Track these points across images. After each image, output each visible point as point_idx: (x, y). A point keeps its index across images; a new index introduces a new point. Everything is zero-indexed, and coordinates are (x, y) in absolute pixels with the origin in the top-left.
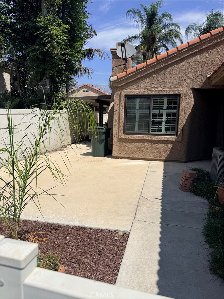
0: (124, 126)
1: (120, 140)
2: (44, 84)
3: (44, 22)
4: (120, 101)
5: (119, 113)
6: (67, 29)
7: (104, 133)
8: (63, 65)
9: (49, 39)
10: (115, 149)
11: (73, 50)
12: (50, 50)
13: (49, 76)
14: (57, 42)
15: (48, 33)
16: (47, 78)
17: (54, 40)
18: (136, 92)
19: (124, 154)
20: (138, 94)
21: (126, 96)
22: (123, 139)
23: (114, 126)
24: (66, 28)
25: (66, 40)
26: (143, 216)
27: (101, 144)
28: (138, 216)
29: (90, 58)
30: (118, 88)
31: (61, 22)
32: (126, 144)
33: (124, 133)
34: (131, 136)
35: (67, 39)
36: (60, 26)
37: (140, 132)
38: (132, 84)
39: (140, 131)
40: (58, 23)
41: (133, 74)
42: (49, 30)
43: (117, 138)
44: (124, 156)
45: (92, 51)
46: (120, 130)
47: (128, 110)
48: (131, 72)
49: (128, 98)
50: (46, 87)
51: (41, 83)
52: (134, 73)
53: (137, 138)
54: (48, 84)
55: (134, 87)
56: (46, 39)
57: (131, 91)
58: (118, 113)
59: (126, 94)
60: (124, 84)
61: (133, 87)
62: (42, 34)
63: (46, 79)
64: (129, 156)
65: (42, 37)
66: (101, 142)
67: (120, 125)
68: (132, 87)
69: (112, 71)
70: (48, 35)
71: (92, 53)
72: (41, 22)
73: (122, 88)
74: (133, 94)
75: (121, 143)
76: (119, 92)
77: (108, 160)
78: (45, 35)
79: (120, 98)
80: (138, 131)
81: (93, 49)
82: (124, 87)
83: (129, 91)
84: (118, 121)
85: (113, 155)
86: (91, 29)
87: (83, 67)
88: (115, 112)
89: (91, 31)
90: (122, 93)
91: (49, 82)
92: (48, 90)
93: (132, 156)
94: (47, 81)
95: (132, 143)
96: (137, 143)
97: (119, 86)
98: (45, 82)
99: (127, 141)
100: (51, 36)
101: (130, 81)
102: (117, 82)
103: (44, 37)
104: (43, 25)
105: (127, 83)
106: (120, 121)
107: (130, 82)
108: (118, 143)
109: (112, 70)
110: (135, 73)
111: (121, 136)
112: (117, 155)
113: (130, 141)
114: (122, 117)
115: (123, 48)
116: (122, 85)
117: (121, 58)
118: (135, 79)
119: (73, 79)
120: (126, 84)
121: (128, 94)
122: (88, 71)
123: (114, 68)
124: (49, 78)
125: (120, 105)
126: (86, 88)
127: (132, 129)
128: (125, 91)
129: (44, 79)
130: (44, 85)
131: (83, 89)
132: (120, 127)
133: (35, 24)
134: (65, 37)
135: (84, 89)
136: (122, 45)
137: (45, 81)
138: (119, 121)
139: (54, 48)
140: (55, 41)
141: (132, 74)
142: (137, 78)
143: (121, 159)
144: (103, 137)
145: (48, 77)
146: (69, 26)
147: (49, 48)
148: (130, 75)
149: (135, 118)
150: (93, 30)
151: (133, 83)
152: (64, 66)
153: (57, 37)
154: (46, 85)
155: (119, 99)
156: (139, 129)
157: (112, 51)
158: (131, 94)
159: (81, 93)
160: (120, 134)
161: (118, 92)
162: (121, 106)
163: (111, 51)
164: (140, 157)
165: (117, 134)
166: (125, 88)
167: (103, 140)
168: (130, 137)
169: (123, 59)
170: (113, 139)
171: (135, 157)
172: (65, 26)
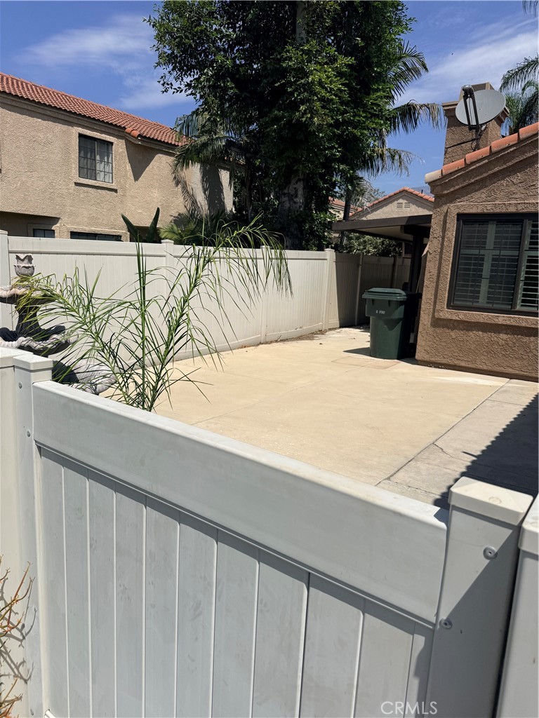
0: (449, 291)
1: (437, 323)
2: (292, 192)
3: (297, 59)
4: (444, 230)
5: (441, 258)
6: (348, 66)
7: (401, 303)
8: (336, 148)
9: (306, 93)
10: (423, 343)
11: (361, 113)
12: (304, 119)
13: (304, 174)
14: (322, 99)
15: (303, 81)
16: (299, 180)
17: (315, 94)
18: (489, 208)
19: (446, 357)
20: (492, 211)
21: (460, 216)
22: (444, 320)
23: (424, 289)
24: (346, 65)
25: (345, 91)
26: (410, 477)
27: (391, 328)
28: (400, 475)
29: (409, 126)
30: (443, 199)
31: (335, 51)
32: (453, 334)
33: (448, 307)
34: (465, 315)
35: (346, 89)
36: (332, 60)
37: (490, 306)
38: (477, 187)
39: (491, 303)
40: (329, 56)
41: (482, 163)
42: (306, 75)
43: (430, 317)
44: (444, 361)
45: (414, 107)
46: (439, 297)
47: (463, 251)
48: (476, 160)
49: (465, 222)
50: (295, 200)
51: (286, 191)
52: (484, 162)
53: (481, 321)
54: (300, 192)
55: (483, 196)
56: (298, 95)
57: (475, 204)
58: (438, 257)
59: (462, 211)
60: (457, 187)
61: (481, 195)
62: (291, 84)
63: (297, 183)
64: (457, 362)
65: (289, 90)
66: (391, 324)
67: (441, 286)
68: (476, 195)
69: (443, 156)
70: (304, 85)
71: (414, 113)
72: (291, 58)
73: (452, 198)
74: (479, 211)
75: (439, 330)
76: (445, 208)
77: (403, 367)
78: (298, 85)
79: (445, 222)
80: (488, 303)
81: (416, 103)
82: (456, 196)
83: (469, 205)
84: (435, 277)
85: (416, 357)
86: (414, 56)
87: (389, 150)
88: (430, 254)
89: (414, 60)
90: (452, 208)
91: (304, 189)
92: (300, 207)
93: (463, 364)
94: (300, 186)
95: (468, 330)
96: (481, 333)
97: (446, 192)
98: (295, 188)
99: (456, 324)
100: (308, 88)
101: (473, 181)
102: (441, 185)
103: (296, 90)
104: (294, 64)
105: (465, 186)
106: (441, 275)
107: (472, 183)
108: (431, 330)
109: (445, 153)
110: (486, 161)
111: (441, 314)
112: (426, 357)
113: (461, 327)
114: (447, 267)
115: (468, 100)
116: (452, 190)
117: (465, 125)
118: (485, 175)
119: (362, 178)
120: (463, 187)
121: (465, 212)
122: (400, 157)
123: (449, 150)
124: (303, 180)
125: (443, 239)
126: (404, 197)
127: (471, 297)
128: (457, 206)
129: (293, 181)
130: (292, 195)
131: (397, 199)
132: (439, 291)
133: (279, 64)
134: (342, 84)
135: (401, 201)
136: (468, 93)
137: (295, 186)
138: (438, 276)
139: (313, 112)
140: (317, 97)
141: (477, 165)
142: (490, 172)
143: (435, 367)
144: (399, 313)
145: (301, 177)
146: (353, 58)
147: (305, 113)
148: (474, 167)
149: (481, 270)
150: (419, 58)
151: (481, 184)
152: (339, 152)
153: (323, 87)
154: (296, 196)
155: (442, 223)
156: (488, 298)
157: (448, 110)
158: (474, 211)
159: (392, 211)
160: (438, 307)
161: (442, 208)
162: (446, 239)
163: (446, 108)
164: (485, 368)
165: (432, 307)
166: (459, 198)
167: (398, 321)
168: (462, 315)
169: (471, 128)
170: (421, 319)
171: (473, 366)
172: (344, 61)
